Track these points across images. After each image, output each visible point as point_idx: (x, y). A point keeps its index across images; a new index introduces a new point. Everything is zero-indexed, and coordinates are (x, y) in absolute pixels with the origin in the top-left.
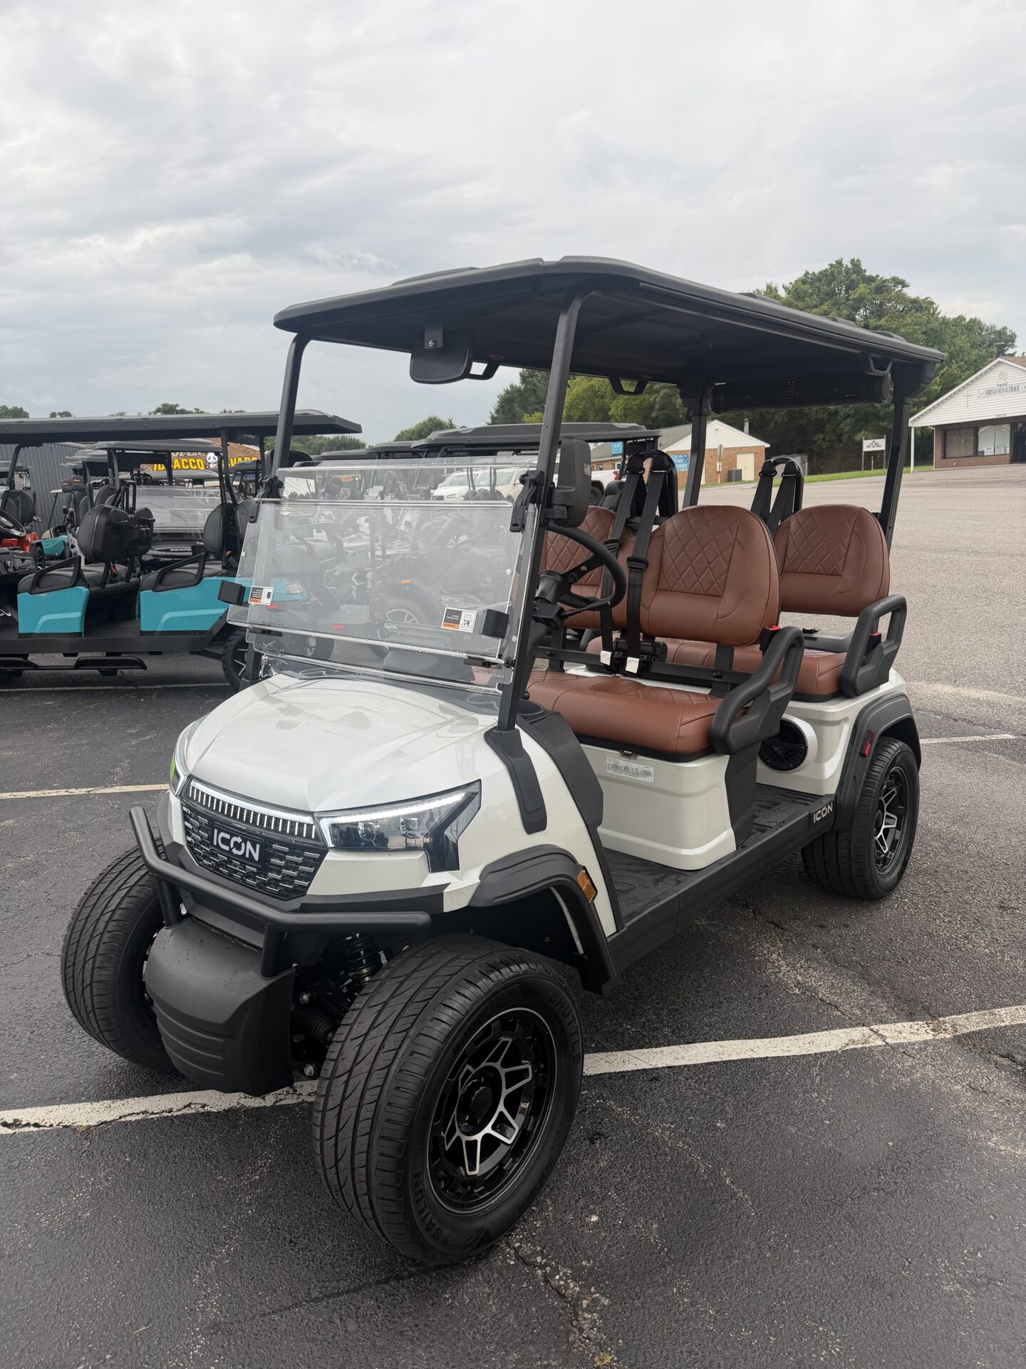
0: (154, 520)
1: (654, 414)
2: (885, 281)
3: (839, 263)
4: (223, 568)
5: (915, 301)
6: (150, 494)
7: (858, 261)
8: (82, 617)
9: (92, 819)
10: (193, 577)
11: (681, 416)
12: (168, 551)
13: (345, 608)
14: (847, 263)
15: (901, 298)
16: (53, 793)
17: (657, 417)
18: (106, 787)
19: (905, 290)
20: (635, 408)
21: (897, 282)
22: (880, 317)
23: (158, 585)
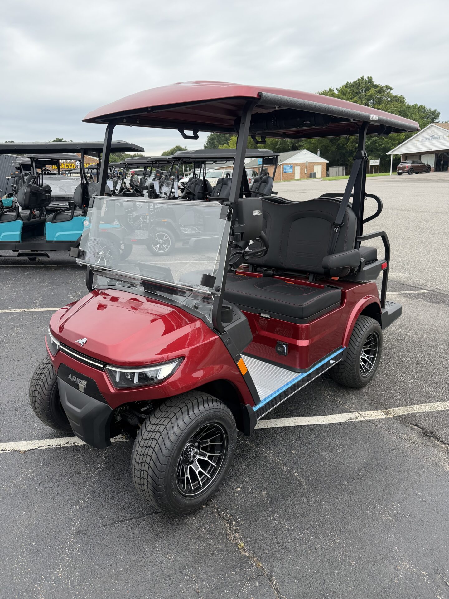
0: (52, 191)
1: (277, 146)
2: (382, 87)
3: (362, 78)
4: (82, 212)
5: (396, 97)
6: (50, 179)
7: (371, 77)
8: (20, 234)
9: (26, 322)
10: (69, 216)
11: (290, 147)
12: (58, 205)
13: (137, 232)
14: (366, 78)
15: (389, 95)
16: (9, 311)
17: (279, 148)
18: (32, 309)
19: (391, 92)
20: (269, 143)
21: (388, 87)
22: (379, 104)
23: (53, 220)
